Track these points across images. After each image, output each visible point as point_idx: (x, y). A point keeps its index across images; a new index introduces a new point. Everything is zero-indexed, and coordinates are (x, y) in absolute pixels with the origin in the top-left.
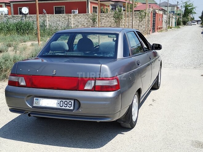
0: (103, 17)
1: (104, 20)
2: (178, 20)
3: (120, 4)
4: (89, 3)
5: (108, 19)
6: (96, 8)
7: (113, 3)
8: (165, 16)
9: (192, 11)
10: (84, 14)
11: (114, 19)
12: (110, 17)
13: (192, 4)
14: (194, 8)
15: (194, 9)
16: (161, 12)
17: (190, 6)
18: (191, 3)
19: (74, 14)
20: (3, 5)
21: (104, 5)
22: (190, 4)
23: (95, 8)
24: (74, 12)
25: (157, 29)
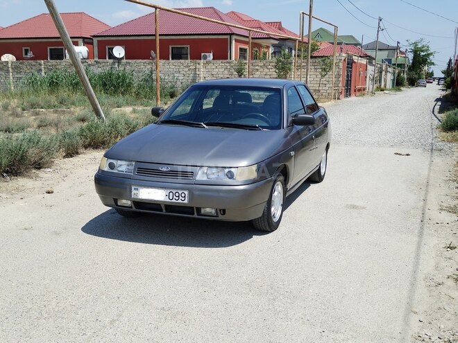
0: (257, 67)
1: (258, 73)
2: (398, 75)
3: (289, 44)
4: (234, 42)
5: (266, 70)
6: (245, 50)
7: (277, 42)
8: (370, 68)
9: (426, 60)
10: (224, 61)
11: (277, 71)
12: (269, 67)
13: (428, 47)
14: (431, 54)
15: (431, 57)
16: (364, 61)
17: (422, 51)
18: (424, 44)
19: (205, 61)
20: (80, 41)
21: (259, 46)
22: (423, 47)
23: (243, 51)
24: (205, 58)
25: (355, 91)
